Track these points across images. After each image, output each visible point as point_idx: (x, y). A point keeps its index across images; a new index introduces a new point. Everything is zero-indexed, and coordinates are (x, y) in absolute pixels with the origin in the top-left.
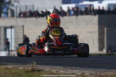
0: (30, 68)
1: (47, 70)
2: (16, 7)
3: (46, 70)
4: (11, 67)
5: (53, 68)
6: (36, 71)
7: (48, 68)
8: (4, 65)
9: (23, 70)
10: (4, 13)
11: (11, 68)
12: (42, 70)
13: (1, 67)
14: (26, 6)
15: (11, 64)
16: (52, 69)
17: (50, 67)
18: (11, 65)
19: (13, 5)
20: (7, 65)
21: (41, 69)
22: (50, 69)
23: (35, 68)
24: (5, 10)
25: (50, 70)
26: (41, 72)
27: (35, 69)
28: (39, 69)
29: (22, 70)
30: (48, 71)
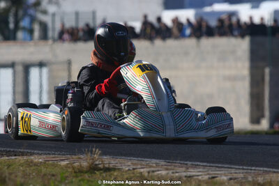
0: (85, 164)
1: (127, 169)
2: (54, 15)
3: (124, 167)
4: (40, 160)
5: (141, 165)
6: (101, 169)
7: (129, 163)
8: (23, 154)
9: (69, 167)
10: (24, 29)
11: (41, 162)
12: (114, 169)
13: (17, 160)
14: (77, 14)
15: (40, 152)
16: (139, 166)
17: (135, 162)
18: (41, 154)
19: (45, 12)
20: (32, 154)
21: (111, 166)
22: (134, 167)
23: (97, 163)
24: (25, 23)
25: (134, 169)
26: (112, 172)
27: (96, 165)
28: (107, 166)
29: (66, 166)
30: (129, 170)
